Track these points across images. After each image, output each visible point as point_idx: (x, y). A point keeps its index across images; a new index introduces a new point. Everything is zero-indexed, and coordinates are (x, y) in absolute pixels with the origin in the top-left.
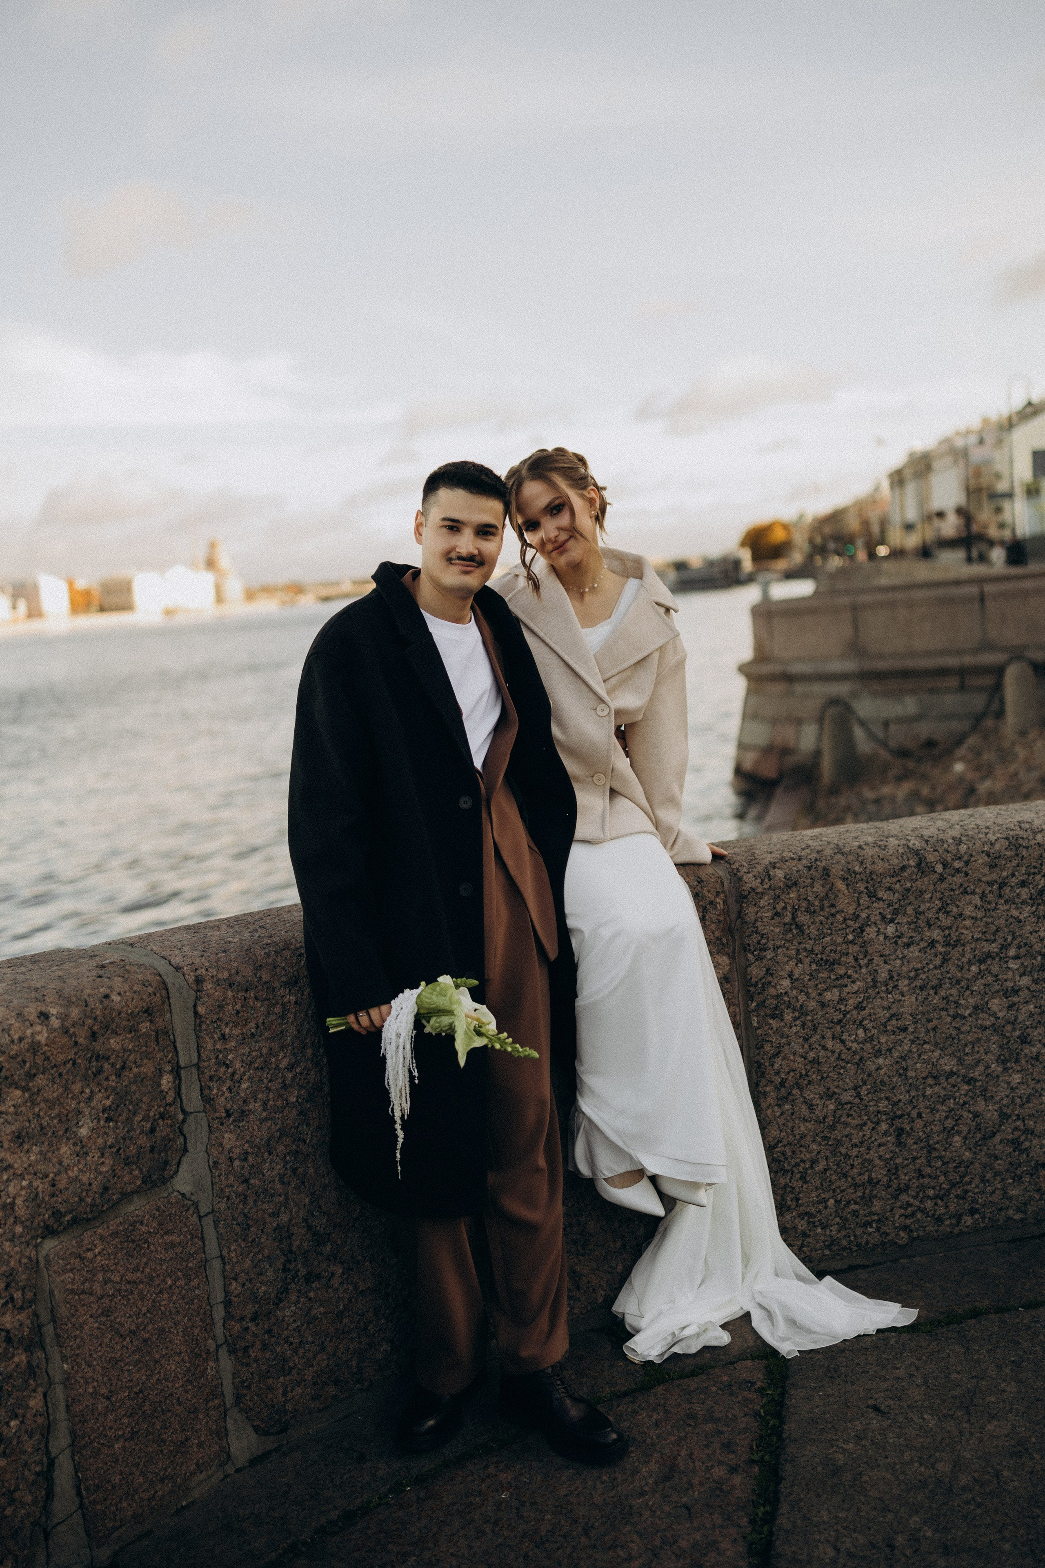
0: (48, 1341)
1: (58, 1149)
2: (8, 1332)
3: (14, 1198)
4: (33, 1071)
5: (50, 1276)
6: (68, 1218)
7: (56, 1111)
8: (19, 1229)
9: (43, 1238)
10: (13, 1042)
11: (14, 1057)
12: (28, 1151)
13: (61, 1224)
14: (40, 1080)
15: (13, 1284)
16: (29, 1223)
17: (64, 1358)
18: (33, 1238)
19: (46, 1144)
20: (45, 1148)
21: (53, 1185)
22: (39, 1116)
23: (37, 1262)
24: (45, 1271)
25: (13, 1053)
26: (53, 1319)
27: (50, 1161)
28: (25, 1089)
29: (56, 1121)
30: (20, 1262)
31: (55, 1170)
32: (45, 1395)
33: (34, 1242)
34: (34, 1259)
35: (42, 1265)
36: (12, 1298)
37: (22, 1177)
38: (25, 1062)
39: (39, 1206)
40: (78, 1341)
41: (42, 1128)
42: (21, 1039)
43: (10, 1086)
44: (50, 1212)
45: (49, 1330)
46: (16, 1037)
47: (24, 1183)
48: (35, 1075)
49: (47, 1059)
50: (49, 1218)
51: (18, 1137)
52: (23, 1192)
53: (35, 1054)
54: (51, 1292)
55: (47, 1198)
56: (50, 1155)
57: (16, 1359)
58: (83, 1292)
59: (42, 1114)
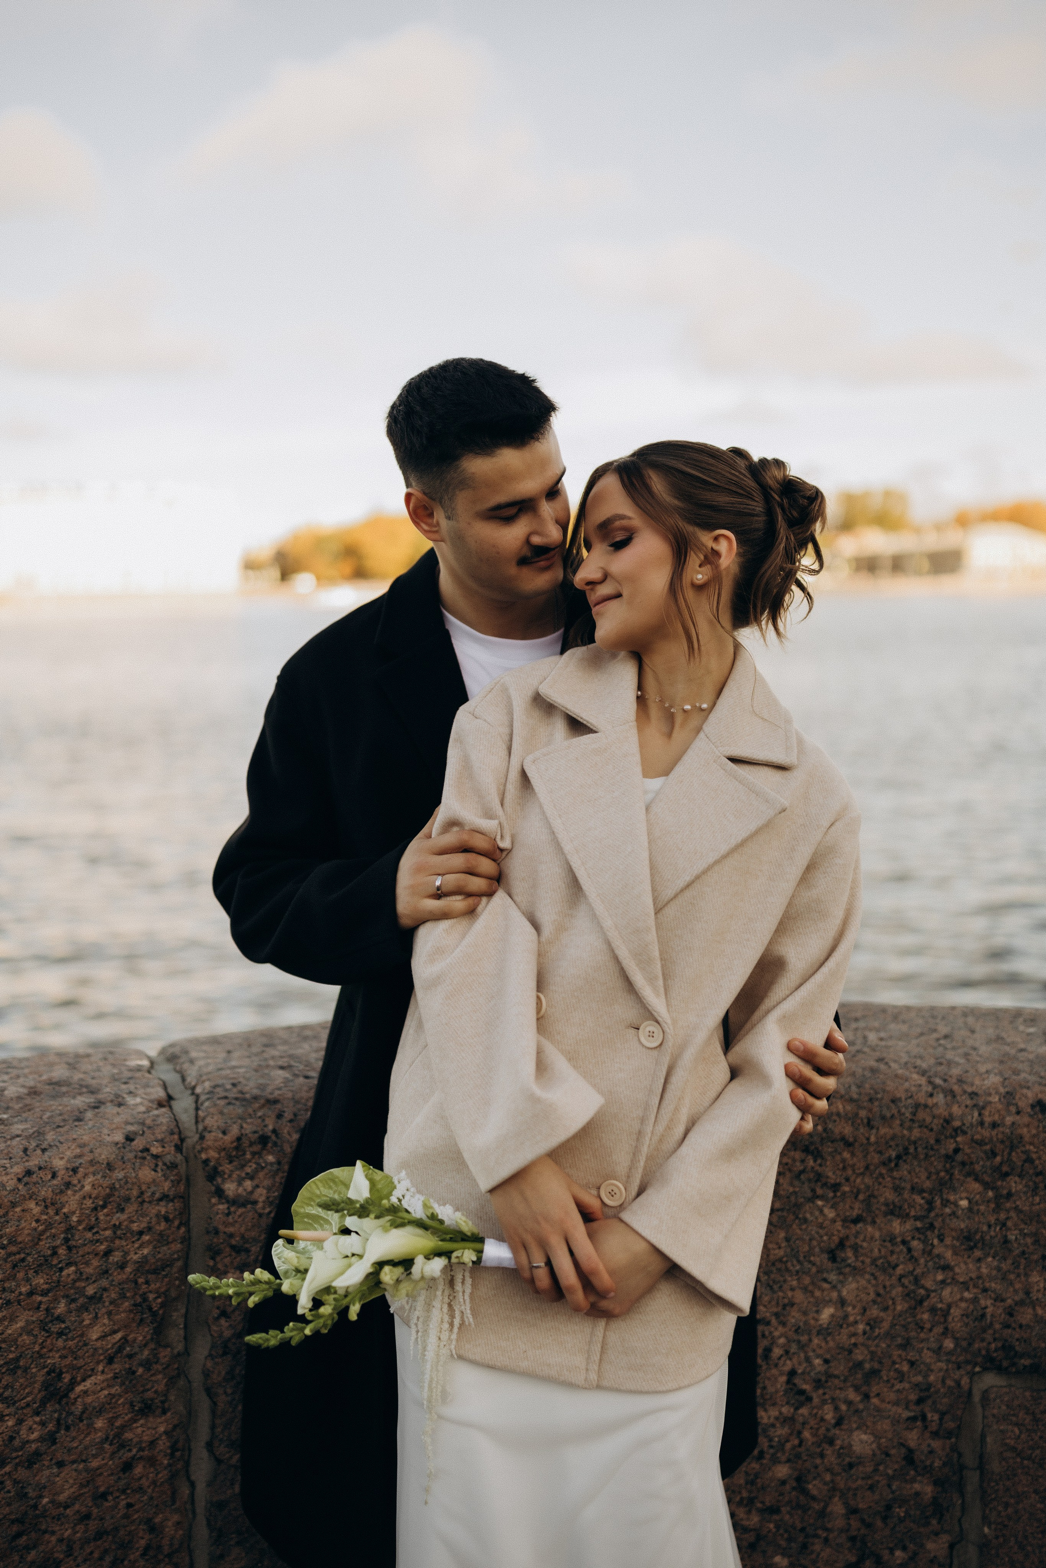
0: (969, 1488)
1: (1026, 1275)
2: (910, 1451)
3: (949, 1306)
4: (1005, 1169)
5: (984, 1417)
6: (1026, 1362)
7: (1033, 1228)
8: (949, 1344)
9: (985, 1369)
10: (982, 1123)
11: (981, 1143)
12: (979, 1260)
13: (1014, 1364)
14: (1015, 1184)
15: (930, 1402)
16: (964, 1344)
17: (985, 1520)
18: (968, 1362)
19: (1009, 1262)
20: (1005, 1266)
21: (1011, 1315)
22: (1004, 1225)
23: (970, 1393)
24: (979, 1410)
25: (977, 1137)
26: (981, 1467)
27: (1011, 1284)
28: (987, 1186)
29: (1029, 1240)
30: (943, 1381)
31: (1017, 1298)
32: (952, 1546)
33: (969, 1368)
34: (966, 1387)
35: (977, 1398)
36: (924, 1417)
37: (965, 1286)
38: (994, 1154)
39: (984, 1331)
40: (1010, 1510)
41: (1006, 1241)
42: (994, 1125)
43: (968, 1174)
44: (1000, 1344)
45: (973, 1479)
46: (988, 1119)
47: (966, 1295)
48: (1007, 1174)
49: (1029, 1160)
50: (996, 1350)
51: (968, 1238)
52: (963, 1305)
53: (1012, 1148)
54: (983, 1437)
55: (997, 1326)
56: (1012, 1277)
57: (917, 1486)
58: (1029, 1458)
59: (1009, 1224)
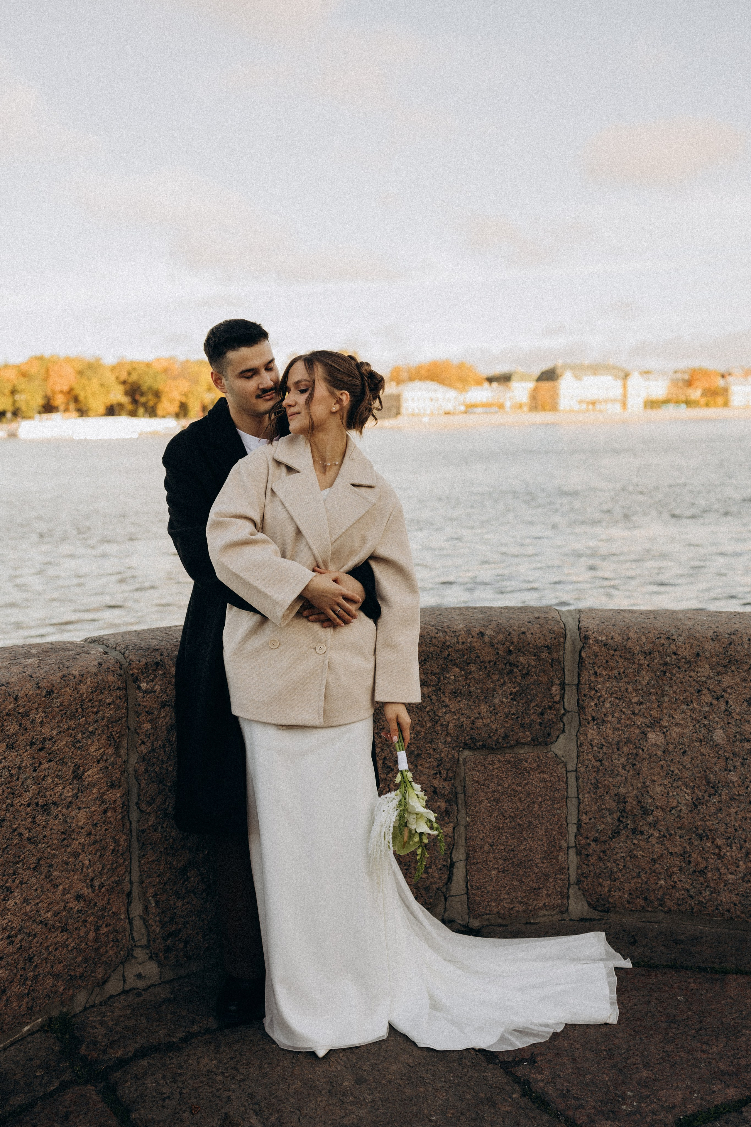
0: (460, 802)
1: (479, 706)
2: (435, 788)
3: (448, 723)
4: (468, 661)
5: (465, 770)
6: (480, 743)
7: (480, 686)
8: (449, 739)
9: (464, 749)
10: (458, 643)
11: (458, 651)
12: (460, 701)
13: (476, 745)
14: (473, 667)
15: (442, 766)
16: (455, 738)
17: (467, 814)
18: (457, 746)
19: (472, 701)
20: (470, 703)
21: (473, 724)
22: (469, 685)
23: (458, 760)
24: (462, 766)
25: (457, 648)
26: (464, 792)
27: (473, 710)
28: (462, 669)
29: (479, 691)
30: (447, 756)
31: (475, 716)
32: (454, 829)
33: (457, 749)
34: (457, 757)
35: (461, 762)
36: (440, 773)
37: (454, 713)
38: (464, 655)
39: (463, 732)
40: (477, 808)
41: (470, 692)
42: (463, 643)
43: (454, 665)
44: (469, 737)
45: (461, 797)
46: (460, 641)
47: (455, 717)
48: (469, 664)
49: (478, 657)
50: (468, 740)
51: (455, 693)
52: (454, 722)
53: (471, 652)
54: (465, 778)
55: (468, 729)
56: (473, 707)
57: (438, 804)
58: (483, 785)
59: (471, 685)
